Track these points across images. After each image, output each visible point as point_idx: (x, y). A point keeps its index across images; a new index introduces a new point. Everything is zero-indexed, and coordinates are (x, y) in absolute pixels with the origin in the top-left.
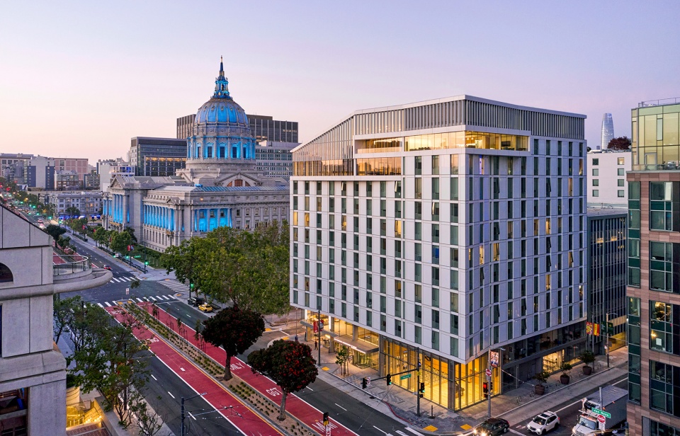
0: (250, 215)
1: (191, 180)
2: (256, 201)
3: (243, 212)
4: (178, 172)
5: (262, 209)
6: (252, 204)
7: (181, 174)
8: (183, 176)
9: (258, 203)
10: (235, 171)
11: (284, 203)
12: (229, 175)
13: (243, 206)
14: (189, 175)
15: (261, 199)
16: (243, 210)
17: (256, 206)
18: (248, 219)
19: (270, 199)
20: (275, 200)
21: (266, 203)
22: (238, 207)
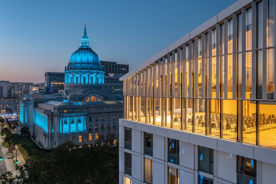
0: (98, 121)
1: (66, 96)
2: (102, 111)
3: (93, 119)
4: (59, 91)
5: (106, 117)
6: (99, 113)
7: (61, 93)
8: (62, 94)
9: (103, 113)
10: (91, 91)
11: (120, 112)
12: (88, 93)
13: (94, 115)
14: (64, 93)
15: (105, 110)
16: (94, 118)
17: (102, 114)
18: (97, 123)
19: (112, 109)
20: (115, 110)
21: (109, 113)
22: (91, 116)
